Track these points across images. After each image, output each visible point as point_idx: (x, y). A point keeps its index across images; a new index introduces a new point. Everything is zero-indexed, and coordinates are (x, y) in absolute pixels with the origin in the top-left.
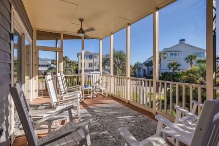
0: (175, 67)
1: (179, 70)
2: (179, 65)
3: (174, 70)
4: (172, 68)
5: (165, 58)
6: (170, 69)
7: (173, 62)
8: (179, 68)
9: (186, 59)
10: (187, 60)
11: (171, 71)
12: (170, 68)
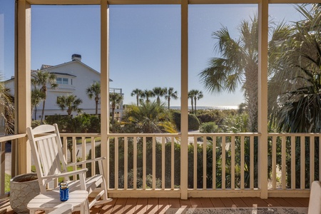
0: (72, 104)
1: (80, 110)
2: (78, 102)
3: (69, 111)
4: (67, 108)
5: (55, 85)
6: (63, 109)
7: (68, 95)
8: (79, 107)
9: (89, 90)
10: (90, 93)
11: (65, 113)
12: (62, 107)
